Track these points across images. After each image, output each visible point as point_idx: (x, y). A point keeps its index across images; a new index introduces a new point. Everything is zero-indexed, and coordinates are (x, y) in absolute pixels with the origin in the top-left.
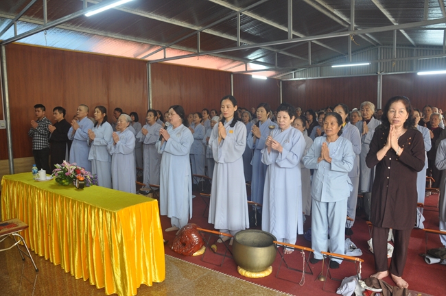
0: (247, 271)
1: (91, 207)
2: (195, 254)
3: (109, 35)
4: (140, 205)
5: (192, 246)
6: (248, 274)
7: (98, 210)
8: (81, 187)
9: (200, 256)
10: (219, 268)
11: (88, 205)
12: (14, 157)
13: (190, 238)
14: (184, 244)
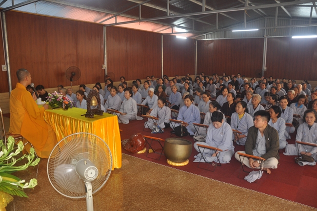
0: (173, 162)
1: (75, 120)
2: (139, 152)
3: (78, 6)
4: (107, 118)
5: (137, 147)
6: (174, 164)
7: (80, 121)
8: (67, 108)
9: (143, 154)
10: (157, 160)
11: (73, 119)
13: (137, 142)
14: (132, 146)
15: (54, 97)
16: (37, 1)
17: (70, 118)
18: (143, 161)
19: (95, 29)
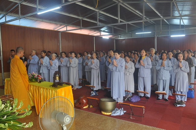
0: (105, 112)
1: (46, 89)
2: (84, 107)
5: (83, 104)
6: (105, 114)
7: (49, 89)
8: (40, 82)
9: (86, 108)
10: (95, 112)
12: (4, 72)
13: (83, 101)
14: (80, 104)
15: (32, 75)
16: (20, 19)
17: (43, 88)
18: (87, 112)
19: (54, 34)
